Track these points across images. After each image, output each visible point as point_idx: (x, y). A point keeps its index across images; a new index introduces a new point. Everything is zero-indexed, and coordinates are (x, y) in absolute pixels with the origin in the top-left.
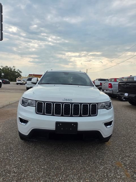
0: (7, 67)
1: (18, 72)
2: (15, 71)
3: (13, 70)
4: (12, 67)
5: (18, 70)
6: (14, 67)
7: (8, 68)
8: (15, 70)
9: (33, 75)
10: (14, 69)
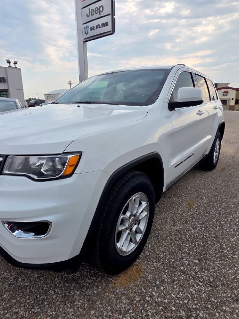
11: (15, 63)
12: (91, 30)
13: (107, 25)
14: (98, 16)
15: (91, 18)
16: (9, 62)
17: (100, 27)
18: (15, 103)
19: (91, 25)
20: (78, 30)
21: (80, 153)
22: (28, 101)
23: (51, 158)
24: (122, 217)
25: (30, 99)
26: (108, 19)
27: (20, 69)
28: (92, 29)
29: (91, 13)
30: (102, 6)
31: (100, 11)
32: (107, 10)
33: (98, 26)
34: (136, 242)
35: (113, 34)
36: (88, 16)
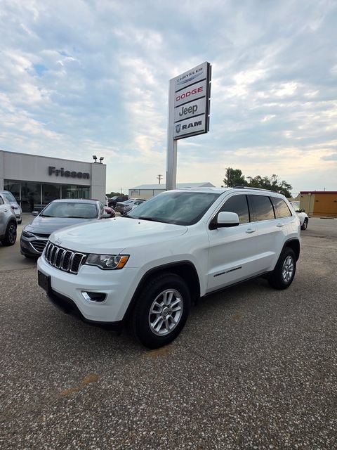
0: (259, 177)
1: (284, 187)
2: (277, 184)
3: (271, 184)
4: (270, 178)
5: (284, 183)
6: (274, 176)
7: (262, 180)
8: (276, 182)
9: (310, 194)
10: (274, 180)
11: (101, 159)
12: (183, 129)
13: (200, 124)
14: (191, 115)
15: (184, 116)
16: (95, 158)
17: (192, 126)
18: (96, 205)
19: (183, 123)
20: (170, 128)
21: (129, 256)
22: (109, 196)
23: (112, 257)
24: (155, 303)
25: (113, 195)
26: (202, 118)
27: (105, 165)
28: (184, 127)
29: (184, 112)
30: (196, 106)
31: (194, 111)
32: (202, 109)
33: (191, 125)
34: (169, 330)
35: (206, 132)
36: (180, 115)
